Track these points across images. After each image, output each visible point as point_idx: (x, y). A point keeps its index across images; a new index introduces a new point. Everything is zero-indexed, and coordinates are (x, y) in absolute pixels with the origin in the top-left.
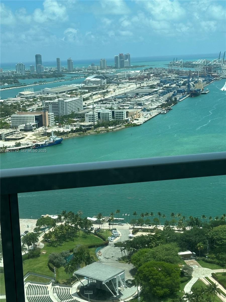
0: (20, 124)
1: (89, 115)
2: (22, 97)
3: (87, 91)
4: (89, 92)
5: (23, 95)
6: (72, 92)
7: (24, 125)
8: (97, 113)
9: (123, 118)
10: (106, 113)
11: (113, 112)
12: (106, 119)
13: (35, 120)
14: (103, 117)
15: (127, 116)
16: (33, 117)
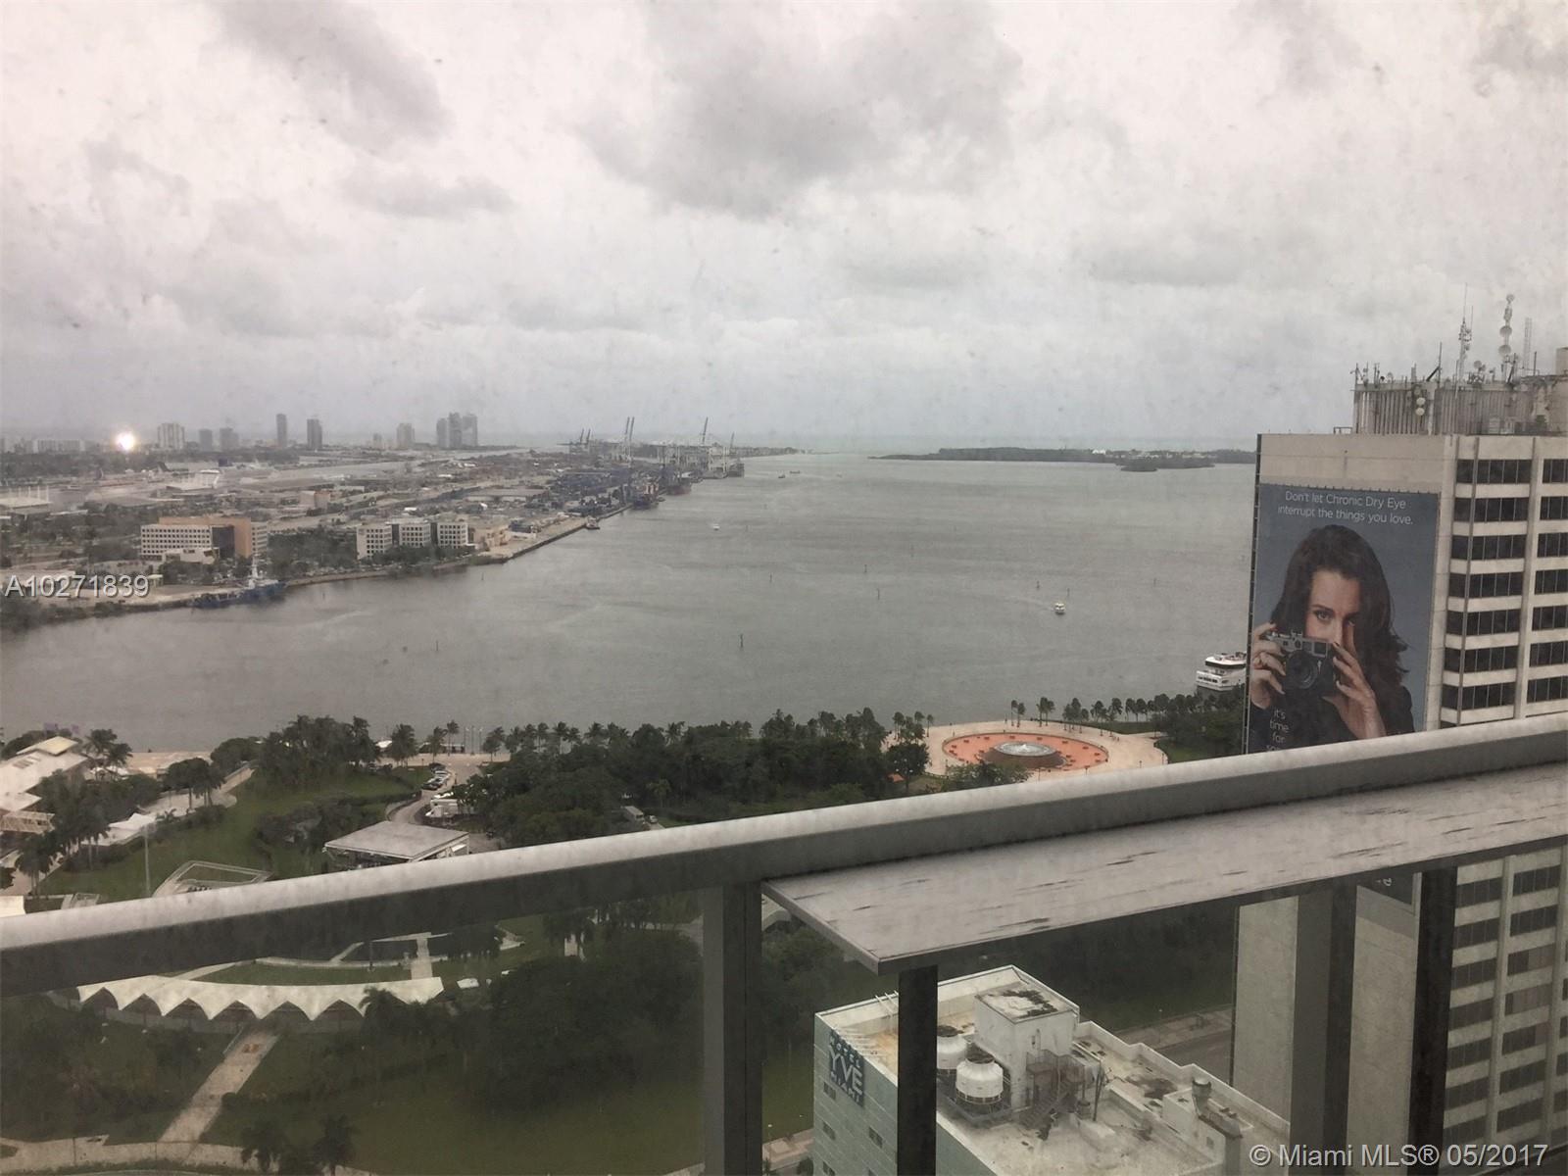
0: (167, 549)
1: (368, 531)
8: (390, 527)
9: (459, 543)
10: (414, 527)
11: (434, 526)
12: (415, 542)
13: (211, 538)
14: (406, 537)
15: (470, 537)
16: (208, 532)
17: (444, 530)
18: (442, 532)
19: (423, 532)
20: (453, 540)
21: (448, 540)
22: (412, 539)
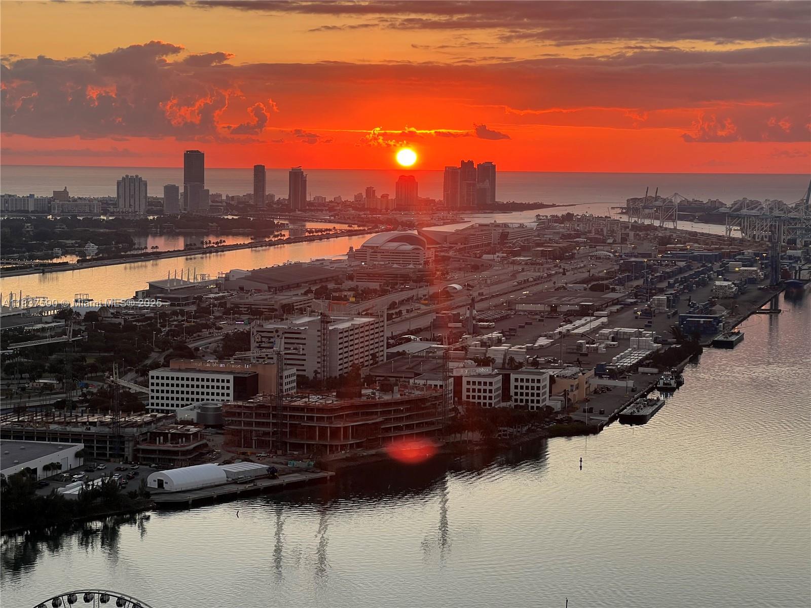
0: (180, 402)
5: (162, 290)
7: (197, 406)
9: (538, 401)
10: (482, 380)
11: (506, 380)
12: (482, 401)
13: (231, 391)
14: (471, 394)
15: (550, 392)
16: (228, 381)
17: (519, 384)
18: (516, 387)
19: (493, 388)
20: (530, 398)
21: (524, 398)
22: (479, 397)
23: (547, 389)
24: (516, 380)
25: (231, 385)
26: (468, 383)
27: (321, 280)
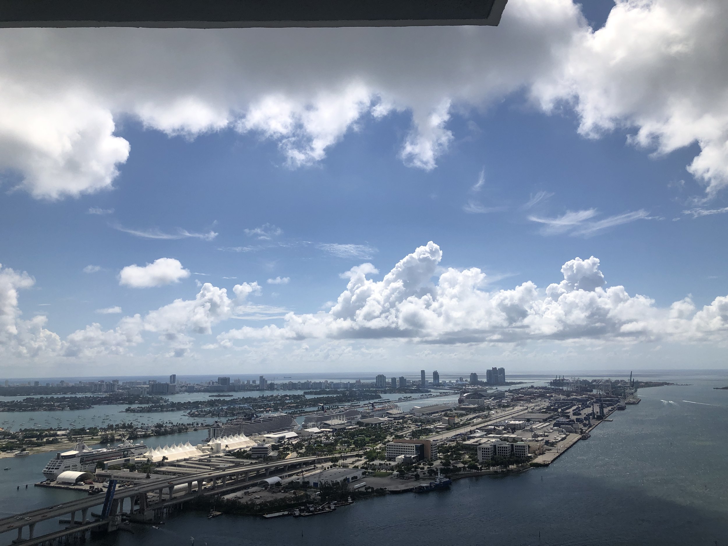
0: (397, 454)
1: (483, 449)
2: (389, 417)
3: (464, 412)
4: (467, 414)
5: (391, 414)
6: (446, 413)
7: (403, 456)
8: (492, 446)
10: (503, 446)
11: (512, 446)
12: (504, 454)
13: (415, 450)
14: (500, 451)
15: (529, 451)
16: (413, 447)
19: (508, 449)
20: (521, 453)
21: (519, 453)
23: (528, 450)
24: (516, 446)
25: (415, 448)
26: (498, 447)
27: (445, 410)
